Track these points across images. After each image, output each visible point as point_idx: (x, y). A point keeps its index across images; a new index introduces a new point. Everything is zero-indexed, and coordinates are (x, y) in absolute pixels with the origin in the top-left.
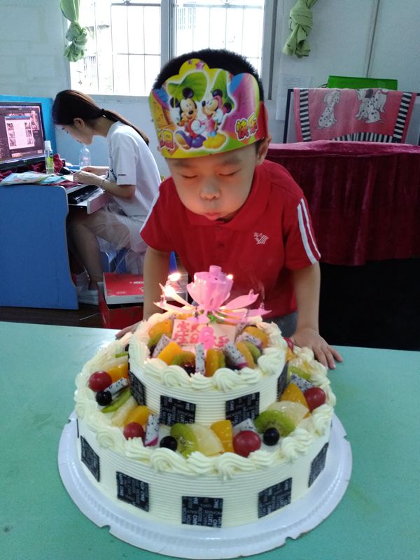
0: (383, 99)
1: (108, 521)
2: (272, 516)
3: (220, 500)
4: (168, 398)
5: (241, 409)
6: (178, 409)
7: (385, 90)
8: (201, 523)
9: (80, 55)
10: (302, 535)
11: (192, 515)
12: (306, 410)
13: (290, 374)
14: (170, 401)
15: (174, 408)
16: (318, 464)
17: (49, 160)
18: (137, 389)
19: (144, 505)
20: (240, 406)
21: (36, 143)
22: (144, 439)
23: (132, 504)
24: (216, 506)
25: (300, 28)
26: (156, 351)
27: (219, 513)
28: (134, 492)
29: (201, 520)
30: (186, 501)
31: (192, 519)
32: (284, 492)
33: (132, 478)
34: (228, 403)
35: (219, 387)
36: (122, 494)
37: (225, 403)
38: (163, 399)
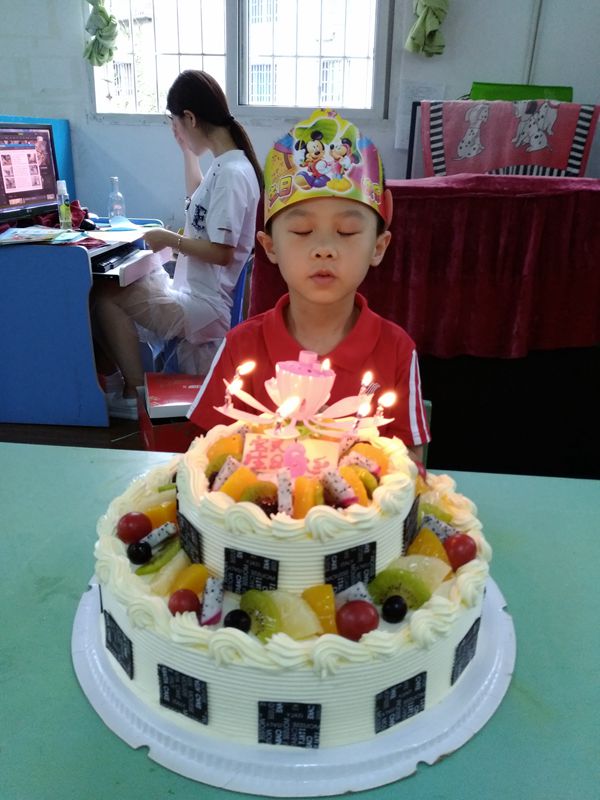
0: (553, 115)
1: (147, 739)
2: (396, 729)
3: (317, 708)
4: (236, 552)
5: (349, 567)
6: (251, 568)
7: (555, 103)
8: (288, 742)
9: (107, 56)
10: (442, 759)
11: (274, 729)
12: (448, 569)
13: (422, 514)
14: (240, 556)
15: (246, 568)
16: (465, 650)
17: (63, 209)
18: (189, 539)
19: (201, 714)
20: (347, 563)
21: (44, 185)
22: (199, 615)
23: (182, 712)
24: (311, 715)
25: (430, 12)
26: (218, 482)
27: (315, 726)
28: (185, 695)
29: (287, 737)
30: (265, 709)
31: (274, 735)
32: (414, 693)
33: (181, 674)
34: (328, 559)
35: (315, 534)
36: (167, 698)
37: (323, 558)
38: (229, 553)
